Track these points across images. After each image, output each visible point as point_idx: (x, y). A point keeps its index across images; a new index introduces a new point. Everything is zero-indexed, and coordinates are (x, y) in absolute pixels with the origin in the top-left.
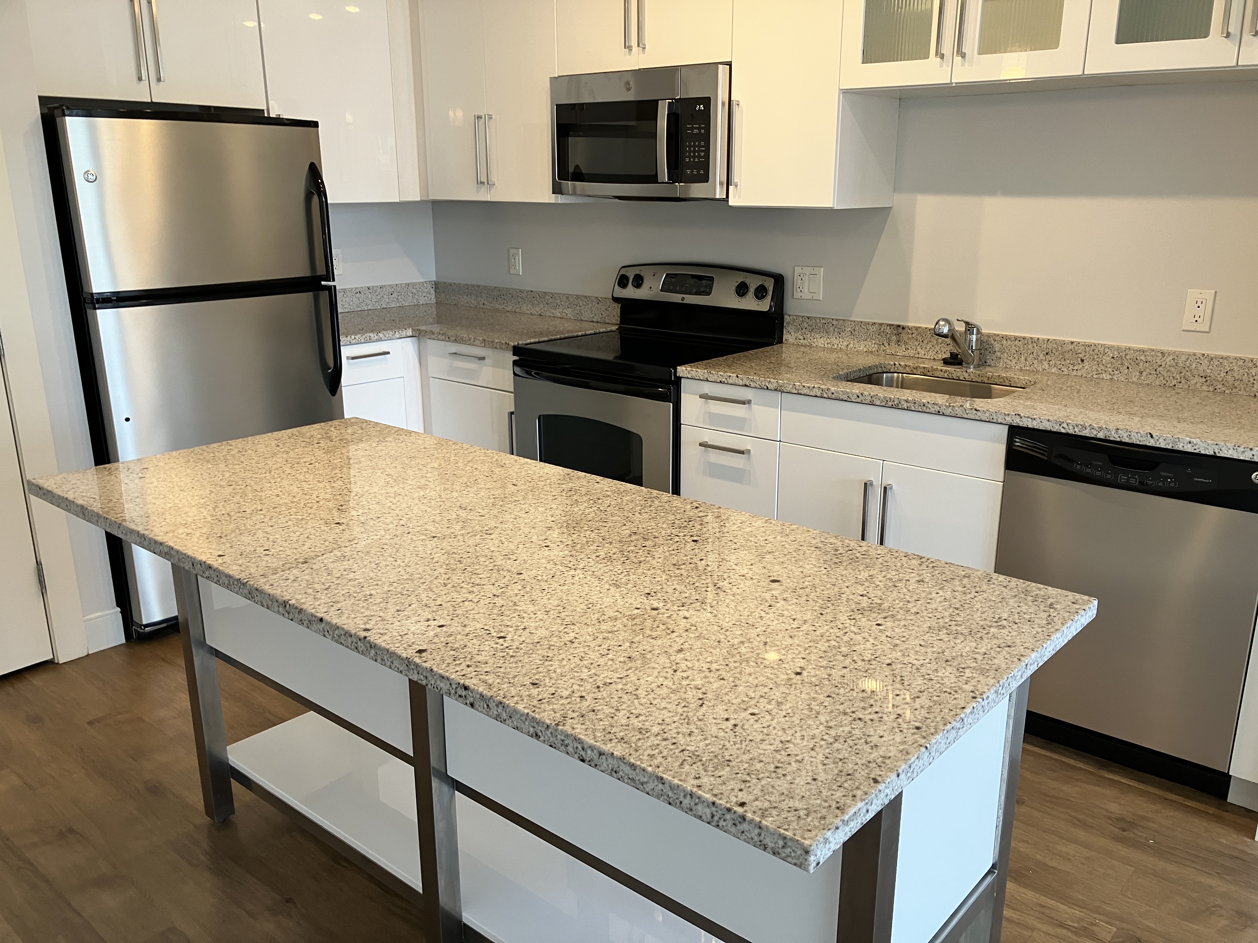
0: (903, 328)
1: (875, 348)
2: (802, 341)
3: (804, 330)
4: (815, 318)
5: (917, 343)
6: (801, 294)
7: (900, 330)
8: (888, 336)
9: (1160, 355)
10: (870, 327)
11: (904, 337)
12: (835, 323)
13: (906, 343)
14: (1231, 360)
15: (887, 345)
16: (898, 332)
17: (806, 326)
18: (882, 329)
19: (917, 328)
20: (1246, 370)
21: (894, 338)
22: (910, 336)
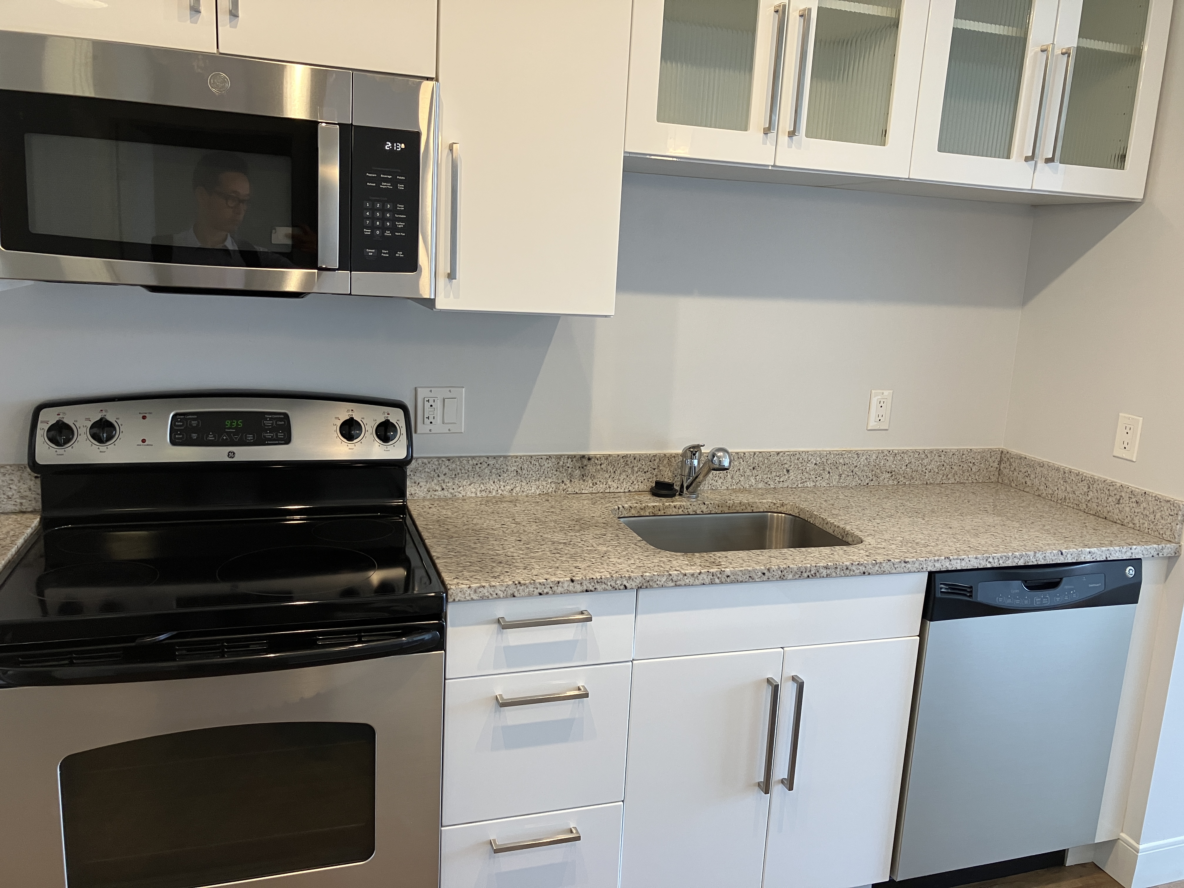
0: (589, 459)
1: (551, 489)
2: (440, 493)
3: (442, 477)
4: (460, 457)
5: (607, 476)
6: (431, 427)
7: (585, 462)
8: (570, 470)
9: (856, 456)
10: (544, 462)
11: (591, 469)
12: (491, 462)
13: (593, 477)
14: (909, 454)
15: (568, 482)
16: (582, 464)
17: (446, 470)
18: (561, 463)
19: (607, 457)
20: (920, 461)
21: (577, 472)
22: (599, 467)
